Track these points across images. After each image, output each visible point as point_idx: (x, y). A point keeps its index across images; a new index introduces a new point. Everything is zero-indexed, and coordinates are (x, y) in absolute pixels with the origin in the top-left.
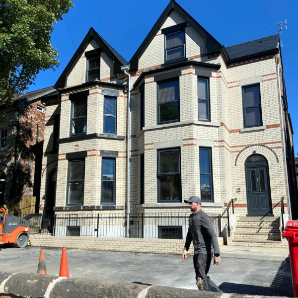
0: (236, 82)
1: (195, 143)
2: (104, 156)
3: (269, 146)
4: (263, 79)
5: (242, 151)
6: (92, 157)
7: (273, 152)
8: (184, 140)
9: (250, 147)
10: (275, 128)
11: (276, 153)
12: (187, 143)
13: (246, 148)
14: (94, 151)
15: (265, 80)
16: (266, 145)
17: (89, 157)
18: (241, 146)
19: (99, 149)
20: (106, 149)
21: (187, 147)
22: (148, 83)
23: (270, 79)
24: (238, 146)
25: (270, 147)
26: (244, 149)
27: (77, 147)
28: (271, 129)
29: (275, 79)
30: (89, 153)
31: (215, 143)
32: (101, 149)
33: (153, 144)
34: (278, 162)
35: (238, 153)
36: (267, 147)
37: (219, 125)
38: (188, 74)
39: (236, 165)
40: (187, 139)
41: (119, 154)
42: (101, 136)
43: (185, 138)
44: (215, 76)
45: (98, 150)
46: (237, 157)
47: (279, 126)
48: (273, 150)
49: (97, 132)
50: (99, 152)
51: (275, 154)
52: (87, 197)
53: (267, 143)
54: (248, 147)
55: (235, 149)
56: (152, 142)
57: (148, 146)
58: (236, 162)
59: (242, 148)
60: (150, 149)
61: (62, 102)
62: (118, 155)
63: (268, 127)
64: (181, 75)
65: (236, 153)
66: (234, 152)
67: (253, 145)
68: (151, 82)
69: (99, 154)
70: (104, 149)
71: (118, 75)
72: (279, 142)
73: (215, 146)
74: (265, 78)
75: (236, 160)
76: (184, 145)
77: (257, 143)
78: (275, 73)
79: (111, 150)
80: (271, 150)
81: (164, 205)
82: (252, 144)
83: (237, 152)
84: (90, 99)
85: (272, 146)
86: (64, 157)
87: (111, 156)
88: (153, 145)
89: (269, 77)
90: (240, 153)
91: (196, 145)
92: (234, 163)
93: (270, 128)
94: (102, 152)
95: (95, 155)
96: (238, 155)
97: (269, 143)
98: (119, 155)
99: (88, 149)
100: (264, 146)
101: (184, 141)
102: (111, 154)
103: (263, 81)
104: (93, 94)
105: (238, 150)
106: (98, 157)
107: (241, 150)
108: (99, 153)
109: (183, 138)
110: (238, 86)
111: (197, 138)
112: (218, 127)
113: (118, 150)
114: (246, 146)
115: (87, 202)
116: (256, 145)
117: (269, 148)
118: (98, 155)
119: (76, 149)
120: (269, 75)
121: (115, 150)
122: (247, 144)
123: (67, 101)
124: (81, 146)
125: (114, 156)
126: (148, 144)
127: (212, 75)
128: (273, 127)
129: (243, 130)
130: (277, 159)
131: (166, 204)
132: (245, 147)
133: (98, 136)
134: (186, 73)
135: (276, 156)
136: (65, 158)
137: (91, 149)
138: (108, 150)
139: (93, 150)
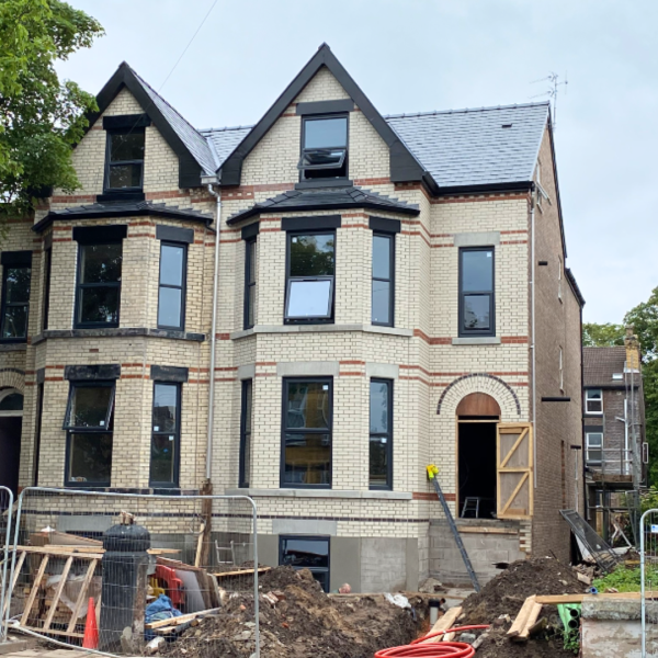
0: (448, 236)
1: (363, 371)
2: (157, 378)
3: (505, 379)
4: (502, 240)
5: (452, 385)
6: (133, 380)
7: (512, 392)
8: (341, 362)
9: (469, 379)
10: (517, 345)
11: (518, 395)
12: (347, 370)
13: (460, 379)
14: (139, 368)
15: (505, 243)
16: (499, 377)
17: (124, 380)
18: (450, 374)
19: (148, 362)
20: (163, 364)
21: (347, 377)
22: (268, 230)
23: (516, 242)
24: (445, 374)
25: (506, 381)
26: (456, 381)
27: (93, 354)
28: (512, 345)
29: (525, 242)
30: (124, 371)
31: (401, 370)
32: (153, 363)
33: (274, 364)
34: (519, 413)
35: (444, 388)
36: (501, 381)
37: (411, 334)
38: (355, 226)
39: (438, 413)
40: (347, 362)
41: (190, 373)
42: (155, 334)
43: (344, 359)
44: (408, 230)
45: (147, 366)
46: (442, 397)
47: (526, 342)
48: (513, 388)
49: (144, 326)
50: (149, 369)
51: (515, 396)
52: (120, 468)
53: (500, 374)
54: (465, 377)
55: (438, 380)
56: (272, 361)
57: (264, 367)
58: (439, 407)
59: (453, 378)
60: (269, 375)
61: (54, 244)
62: (187, 375)
63: (506, 340)
64: (340, 226)
65: (440, 388)
66: (437, 385)
67: (475, 375)
68: (273, 230)
69: (148, 374)
70: (158, 363)
71: (191, 191)
72: (524, 374)
73: (401, 377)
74: (505, 238)
75: (440, 402)
76: (342, 374)
77: (483, 371)
78: (525, 231)
79: (173, 365)
80: (509, 388)
81: (294, 492)
82: (473, 371)
83: (443, 385)
84: (129, 247)
85: (511, 381)
86: (61, 373)
87: (172, 378)
88: (274, 367)
89: (514, 237)
90: (448, 389)
91: (363, 374)
92: (436, 409)
93: (509, 342)
94: (155, 369)
95: (139, 376)
96: (445, 392)
97: (506, 374)
98: (190, 377)
99: (122, 362)
100: (496, 379)
101: (342, 366)
102: (172, 374)
103: (501, 243)
104: (136, 235)
105: (445, 382)
106: (146, 380)
107: (450, 382)
108: (147, 372)
109: (339, 359)
110: (452, 245)
111: (368, 360)
112: (409, 337)
113: (187, 366)
114: (460, 374)
115: (117, 480)
116: (481, 375)
117: (505, 384)
118: (147, 377)
119: (91, 359)
120: (514, 232)
121: (182, 366)
122: (462, 371)
123: (68, 243)
124: (106, 352)
125: (180, 379)
126: (263, 364)
127: (403, 229)
128: (514, 342)
129: (457, 340)
130: (518, 407)
131: (300, 492)
132: (457, 377)
133: (148, 333)
134: (349, 223)
135: (517, 401)
136: (62, 376)
137: (132, 362)
138: (167, 364)
139: (135, 365)
